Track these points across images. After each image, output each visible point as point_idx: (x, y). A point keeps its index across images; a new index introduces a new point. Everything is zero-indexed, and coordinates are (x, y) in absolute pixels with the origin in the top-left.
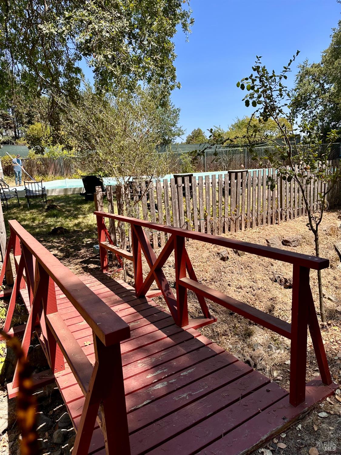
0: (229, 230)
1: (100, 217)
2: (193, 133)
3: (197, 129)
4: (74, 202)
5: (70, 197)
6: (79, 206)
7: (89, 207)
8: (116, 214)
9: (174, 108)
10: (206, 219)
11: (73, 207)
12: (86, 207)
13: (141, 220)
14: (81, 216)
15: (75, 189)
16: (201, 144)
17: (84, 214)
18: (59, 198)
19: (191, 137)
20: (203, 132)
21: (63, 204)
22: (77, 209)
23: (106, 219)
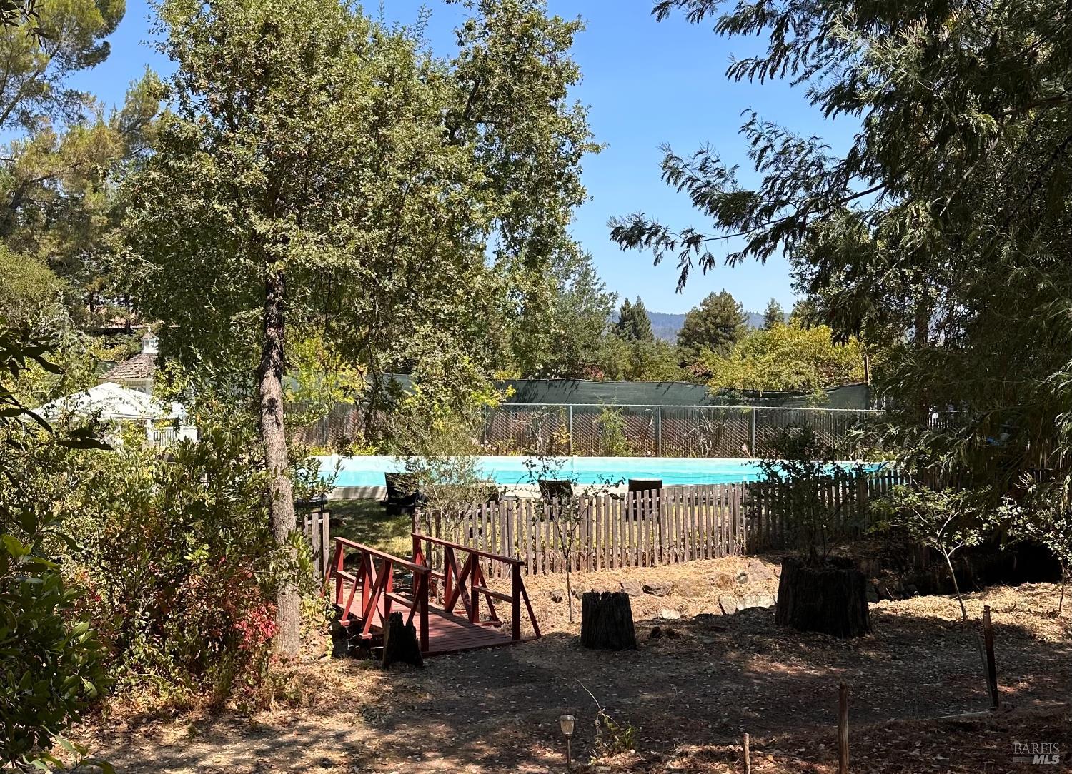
0: (578, 569)
1: (416, 540)
2: (705, 303)
3: (718, 295)
4: (368, 515)
5: (360, 506)
6: (378, 524)
7: (394, 527)
8: (433, 537)
9: (602, 292)
10: (544, 553)
11: (368, 524)
12: (389, 525)
13: (453, 543)
14: (382, 540)
15: (365, 488)
16: (660, 385)
17: (386, 537)
18: (339, 507)
19: (700, 315)
20: (738, 303)
21: (350, 518)
22: (374, 529)
23: (423, 543)
